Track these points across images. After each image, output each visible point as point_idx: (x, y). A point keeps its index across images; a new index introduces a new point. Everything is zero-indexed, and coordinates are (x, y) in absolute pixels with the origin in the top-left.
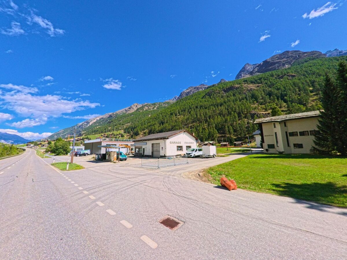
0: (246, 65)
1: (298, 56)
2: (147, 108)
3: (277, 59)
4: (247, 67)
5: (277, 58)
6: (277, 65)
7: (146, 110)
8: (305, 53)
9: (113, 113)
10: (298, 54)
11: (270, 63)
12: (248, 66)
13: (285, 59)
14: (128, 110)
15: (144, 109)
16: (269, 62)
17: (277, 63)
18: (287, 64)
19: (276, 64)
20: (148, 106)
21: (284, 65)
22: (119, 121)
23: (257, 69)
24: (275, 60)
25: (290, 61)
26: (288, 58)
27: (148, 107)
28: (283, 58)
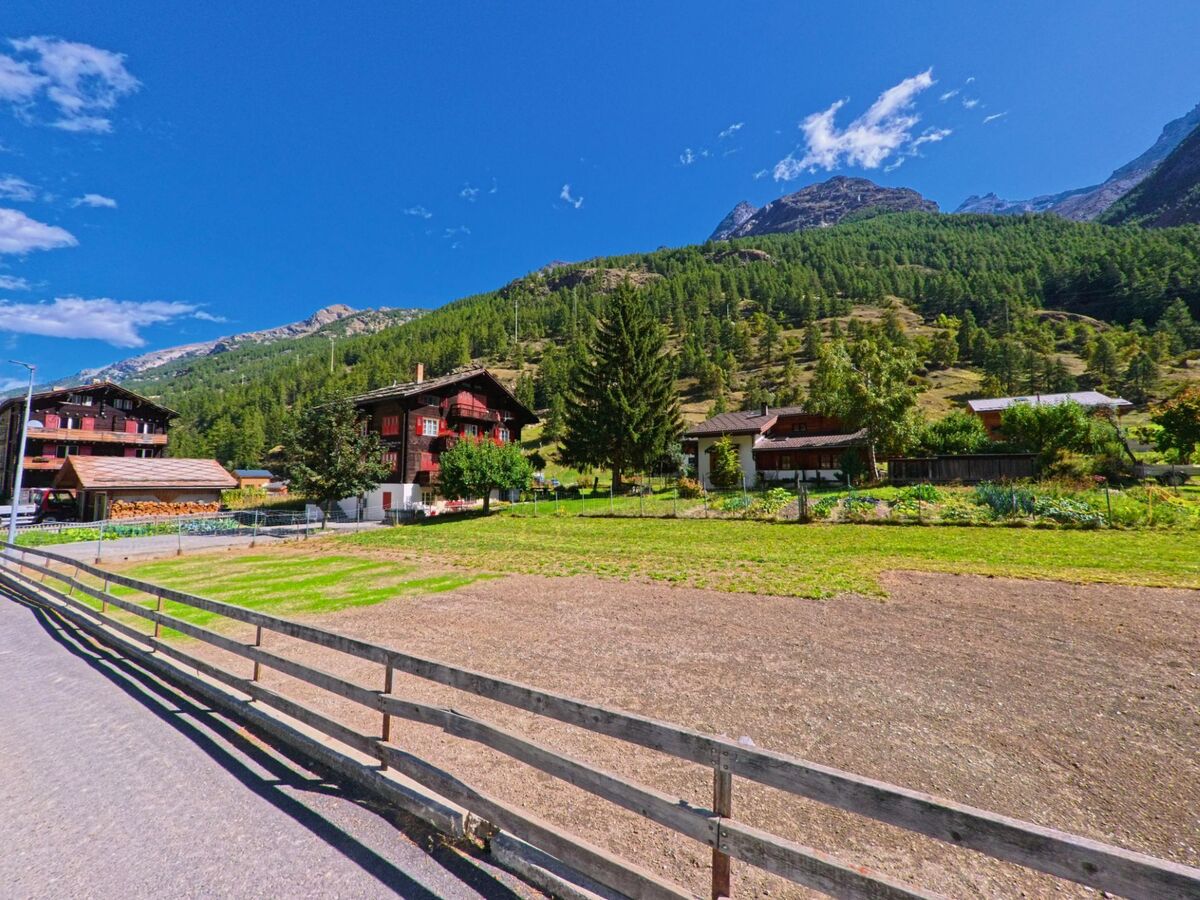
0: (738, 205)
1: (862, 197)
2: (363, 326)
3: (808, 197)
4: (741, 216)
5: (808, 194)
6: (801, 218)
7: (356, 335)
8: (879, 190)
9: (233, 338)
10: (862, 191)
11: (785, 210)
12: (744, 210)
13: (827, 203)
14: (299, 329)
15: (344, 331)
16: (785, 205)
17: (803, 211)
18: (826, 221)
19: (801, 213)
20: (366, 320)
21: (817, 220)
22: (222, 370)
23: (754, 224)
24: (802, 201)
25: (837, 211)
26: (835, 198)
27: (366, 324)
28: (822, 199)
